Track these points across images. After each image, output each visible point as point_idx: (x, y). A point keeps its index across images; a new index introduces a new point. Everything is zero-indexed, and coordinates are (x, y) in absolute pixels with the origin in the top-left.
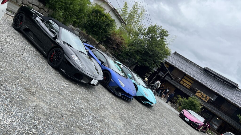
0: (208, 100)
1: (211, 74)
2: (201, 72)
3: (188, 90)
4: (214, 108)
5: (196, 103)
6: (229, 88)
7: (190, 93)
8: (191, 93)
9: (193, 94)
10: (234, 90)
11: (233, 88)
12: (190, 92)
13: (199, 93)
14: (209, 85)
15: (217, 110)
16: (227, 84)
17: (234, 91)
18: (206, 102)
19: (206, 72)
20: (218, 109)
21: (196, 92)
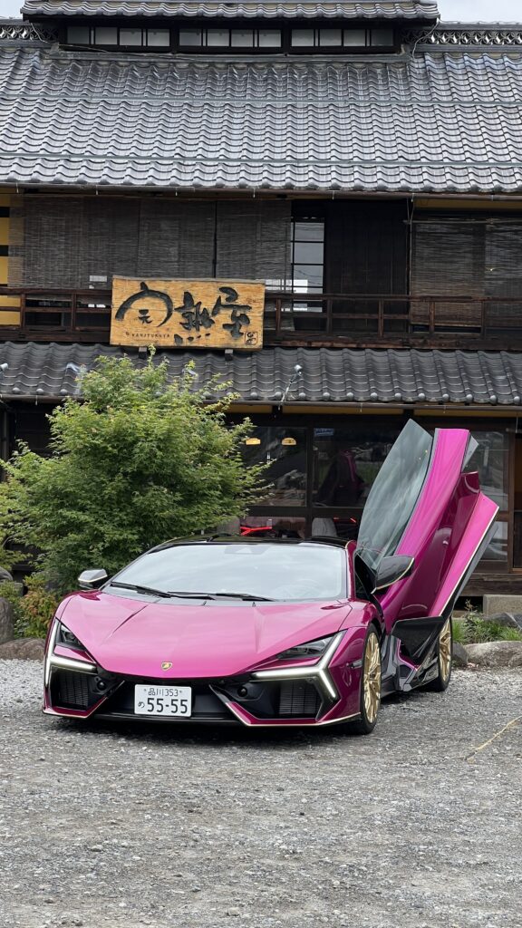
0: (267, 317)
1: (131, 39)
2: (25, 71)
3: (18, 350)
4: (357, 358)
5: (161, 426)
6: (369, 74)
7: (49, 365)
8: (63, 352)
9: (86, 352)
10: (417, 64)
11: (395, 50)
12: (41, 351)
13: (138, 305)
14: (181, 161)
15: (403, 358)
16: (325, 42)
17: (427, 74)
18: (258, 342)
19: (72, 40)
20: (406, 346)
21: (104, 319)
